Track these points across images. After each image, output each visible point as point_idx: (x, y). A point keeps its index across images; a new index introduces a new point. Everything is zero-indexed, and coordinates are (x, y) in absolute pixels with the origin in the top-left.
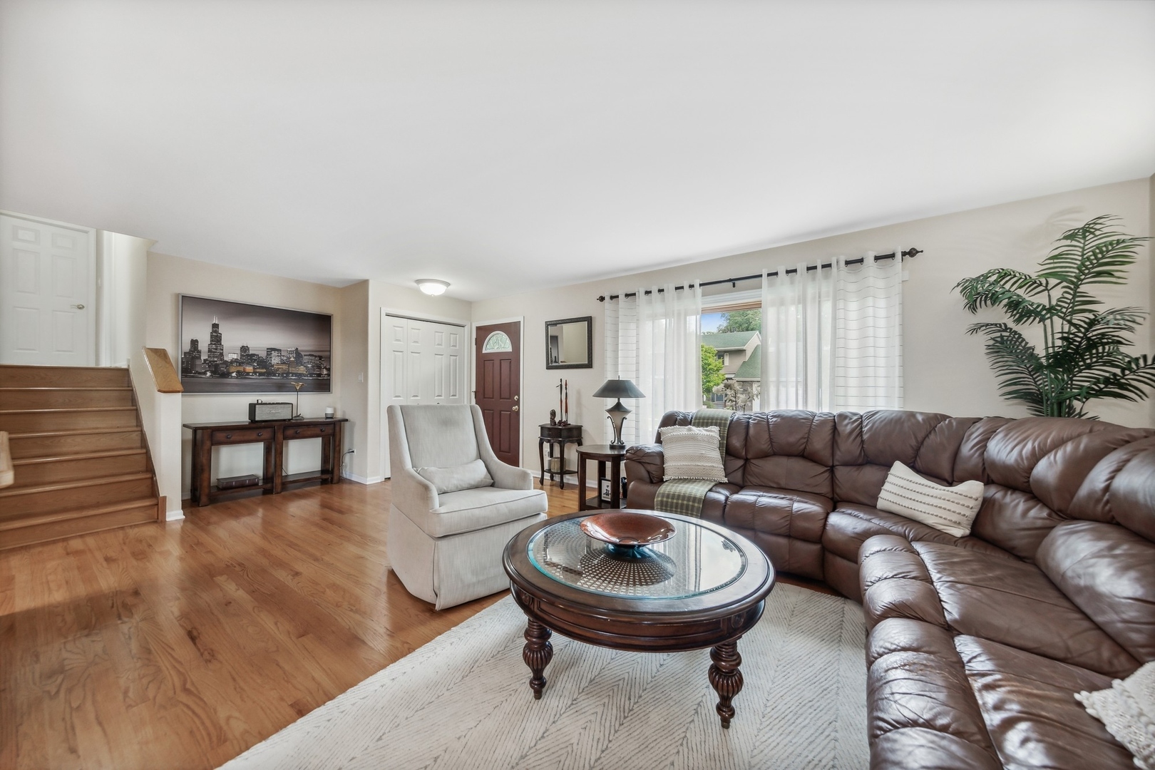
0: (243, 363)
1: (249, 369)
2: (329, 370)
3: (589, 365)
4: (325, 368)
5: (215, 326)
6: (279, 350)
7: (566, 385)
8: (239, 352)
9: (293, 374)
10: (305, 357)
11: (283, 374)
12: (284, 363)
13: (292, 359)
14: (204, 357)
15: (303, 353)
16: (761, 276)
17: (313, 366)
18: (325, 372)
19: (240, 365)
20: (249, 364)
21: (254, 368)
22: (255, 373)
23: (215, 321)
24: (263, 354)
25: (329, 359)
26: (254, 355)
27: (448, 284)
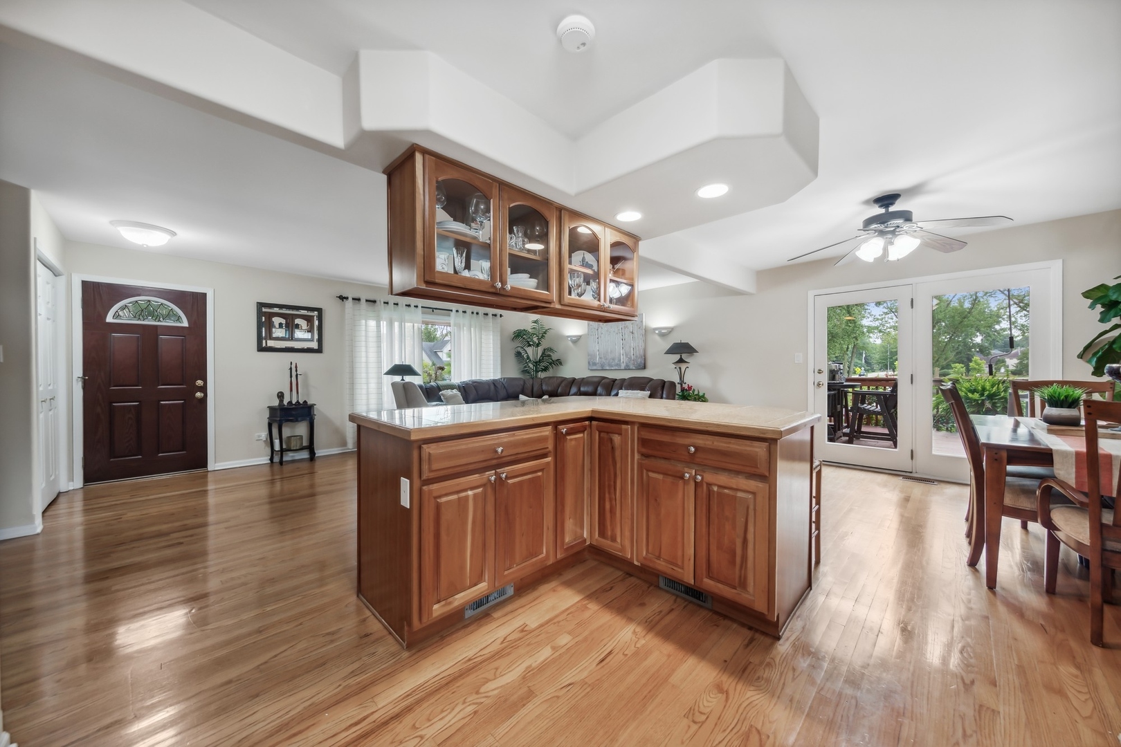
3: (319, 350)
7: (296, 367)
16: (452, 311)
27: (174, 234)
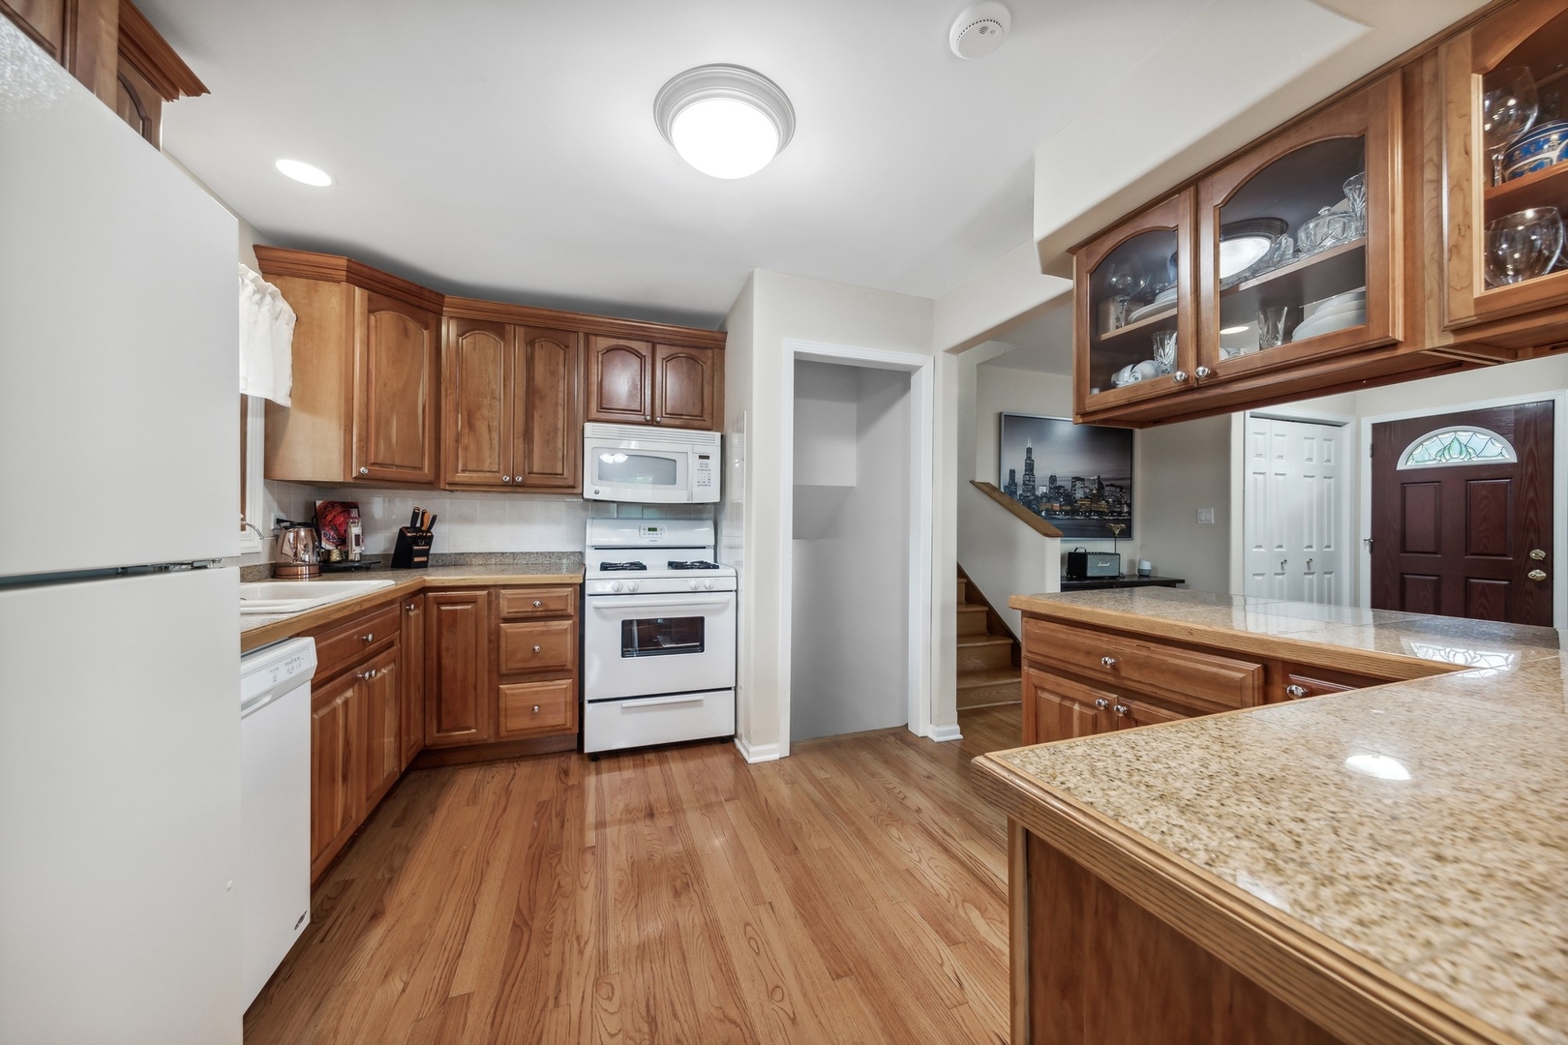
0: (1051, 498)
1: (1056, 506)
2: (1130, 506)
4: (1126, 503)
5: (1029, 451)
6: (1082, 480)
8: (1048, 483)
9: (1095, 512)
10: (1107, 489)
11: (1086, 512)
12: (1087, 497)
13: (1094, 492)
14: (1019, 492)
15: (1104, 483)
17: (1114, 501)
18: (1126, 509)
19: (1049, 502)
20: (1057, 499)
21: (1061, 506)
22: (1061, 511)
23: (1029, 445)
24: (1068, 485)
25: (1130, 489)
26: (1060, 487)
